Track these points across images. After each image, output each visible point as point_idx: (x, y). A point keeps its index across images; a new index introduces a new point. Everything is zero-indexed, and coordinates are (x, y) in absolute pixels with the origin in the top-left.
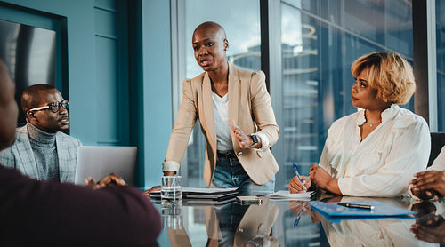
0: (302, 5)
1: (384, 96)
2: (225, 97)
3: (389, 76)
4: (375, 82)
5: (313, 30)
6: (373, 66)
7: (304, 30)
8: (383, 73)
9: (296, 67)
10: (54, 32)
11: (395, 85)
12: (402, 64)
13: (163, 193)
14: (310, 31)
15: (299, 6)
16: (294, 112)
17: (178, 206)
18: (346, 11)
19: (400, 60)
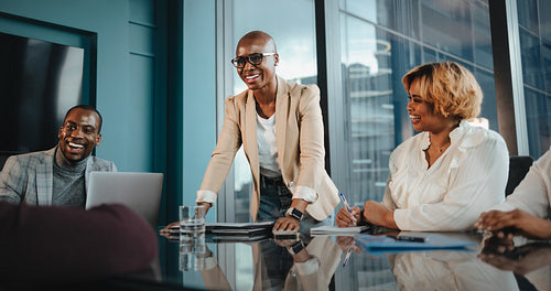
0: (378, 19)
1: (442, 109)
2: (271, 118)
3: (444, 85)
4: (429, 94)
5: (389, 46)
6: (424, 77)
7: (380, 47)
8: (436, 83)
9: (373, 89)
10: (83, 50)
11: (453, 96)
12: (458, 71)
13: (183, 227)
14: (385, 47)
15: (374, 20)
16: (372, 142)
17: (199, 241)
18: (424, 22)
19: (456, 67)
